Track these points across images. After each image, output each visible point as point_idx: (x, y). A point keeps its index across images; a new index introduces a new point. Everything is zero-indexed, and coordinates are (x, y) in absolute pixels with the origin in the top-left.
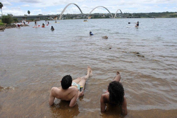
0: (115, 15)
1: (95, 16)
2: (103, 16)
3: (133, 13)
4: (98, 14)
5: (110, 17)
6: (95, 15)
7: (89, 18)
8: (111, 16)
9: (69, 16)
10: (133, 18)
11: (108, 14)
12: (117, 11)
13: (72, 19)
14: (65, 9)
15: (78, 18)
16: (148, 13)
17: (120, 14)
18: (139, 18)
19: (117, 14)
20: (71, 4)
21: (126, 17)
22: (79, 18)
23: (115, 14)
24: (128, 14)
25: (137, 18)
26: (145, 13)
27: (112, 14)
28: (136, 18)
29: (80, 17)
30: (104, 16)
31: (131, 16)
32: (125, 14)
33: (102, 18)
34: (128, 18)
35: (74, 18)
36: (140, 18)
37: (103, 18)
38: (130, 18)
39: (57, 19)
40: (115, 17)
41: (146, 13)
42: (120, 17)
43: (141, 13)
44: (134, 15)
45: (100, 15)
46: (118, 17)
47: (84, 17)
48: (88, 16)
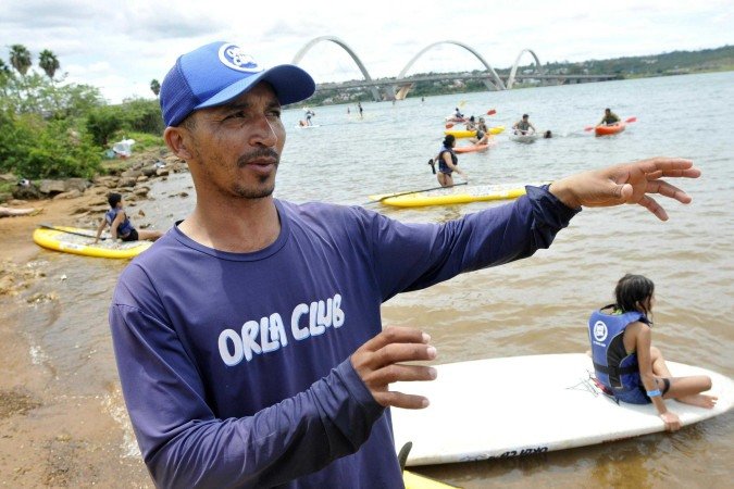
0: (513, 74)
1: (419, 88)
2: (453, 83)
3: (587, 63)
4: (431, 74)
5: (488, 83)
6: (419, 82)
8: (494, 82)
10: (589, 80)
11: (475, 72)
12: (519, 58)
13: (321, 105)
15: (346, 98)
16: (652, 58)
17: (527, 71)
18: (615, 78)
19: (521, 70)
21: (560, 80)
22: (349, 101)
23: (508, 71)
24: (562, 66)
25: (610, 79)
26: (640, 58)
27: (496, 70)
28: (602, 80)
29: (352, 92)
30: (459, 82)
31: (583, 73)
32: (552, 67)
33: (450, 92)
34: (567, 82)
35: (327, 100)
36: (622, 78)
37: (457, 90)
38: (579, 81)
40: (510, 84)
41: (644, 58)
42: (532, 81)
43: (621, 59)
44: (590, 69)
45: (438, 80)
46: (521, 81)
47: (376, 95)
48: (395, 88)
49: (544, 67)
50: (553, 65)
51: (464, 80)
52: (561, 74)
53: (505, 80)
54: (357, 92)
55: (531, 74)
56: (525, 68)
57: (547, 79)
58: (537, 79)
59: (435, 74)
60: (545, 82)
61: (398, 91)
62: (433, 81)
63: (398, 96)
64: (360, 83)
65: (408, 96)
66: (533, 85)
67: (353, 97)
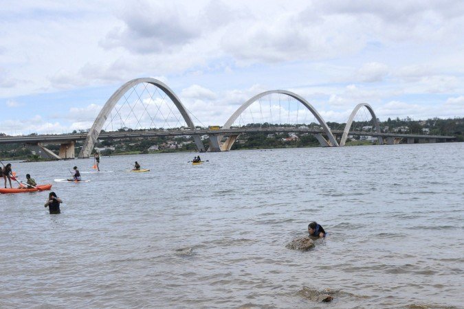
0: (347, 130)
1: (251, 139)
2: (288, 137)
3: (430, 121)
4: (266, 125)
5: (321, 138)
6: (253, 133)
7: (223, 146)
8: (327, 138)
9: (131, 141)
10: (428, 140)
12: (354, 113)
13: (146, 153)
14: (109, 106)
15: (173, 146)
17: (367, 127)
18: (455, 140)
19: (355, 126)
20: (137, 81)
21: (397, 138)
22: (177, 150)
23: (344, 125)
24: (403, 123)
25: (449, 140)
27: (329, 124)
28: (441, 141)
29: (180, 141)
30: (293, 136)
31: (422, 133)
32: (391, 124)
34: (405, 141)
35: (153, 148)
36: (461, 140)
37: (291, 144)
38: (416, 141)
39: (71, 152)
40: (343, 141)
42: (370, 138)
44: (431, 128)
45: (272, 132)
46: (358, 138)
47: (200, 146)
49: (385, 123)
50: (394, 122)
51: (301, 133)
52: (400, 132)
53: (339, 135)
54: (185, 140)
55: (369, 130)
57: (385, 137)
58: (374, 136)
60: (381, 140)
62: (267, 133)
64: (182, 131)
66: (370, 143)
67: (180, 146)
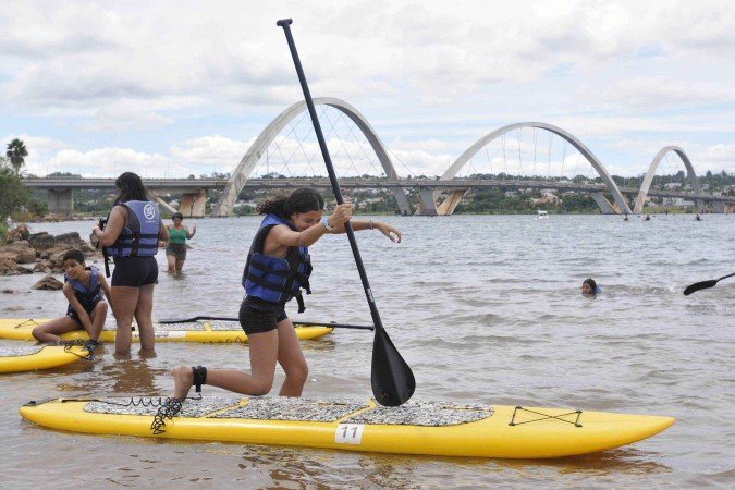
0: (645, 188)
1: (479, 198)
2: (540, 196)
5: (601, 200)
7: (441, 207)
8: (611, 199)
11: (579, 179)
17: (671, 185)
19: (659, 182)
21: (729, 203)
23: (637, 182)
27: (615, 178)
29: (362, 196)
30: (549, 195)
37: (545, 208)
40: (639, 206)
42: (680, 202)
45: (513, 188)
46: (659, 202)
47: (403, 205)
48: (436, 194)
49: (702, 180)
50: (717, 177)
51: (561, 190)
52: (732, 193)
53: (631, 196)
54: (371, 196)
55: (677, 189)
56: (667, 179)
57: (707, 201)
58: (686, 199)
59: (510, 177)
60: (701, 205)
61: (441, 200)
62: (504, 189)
63: (441, 209)
64: (377, 183)
65: (458, 210)
66: (681, 209)
67: (362, 204)
